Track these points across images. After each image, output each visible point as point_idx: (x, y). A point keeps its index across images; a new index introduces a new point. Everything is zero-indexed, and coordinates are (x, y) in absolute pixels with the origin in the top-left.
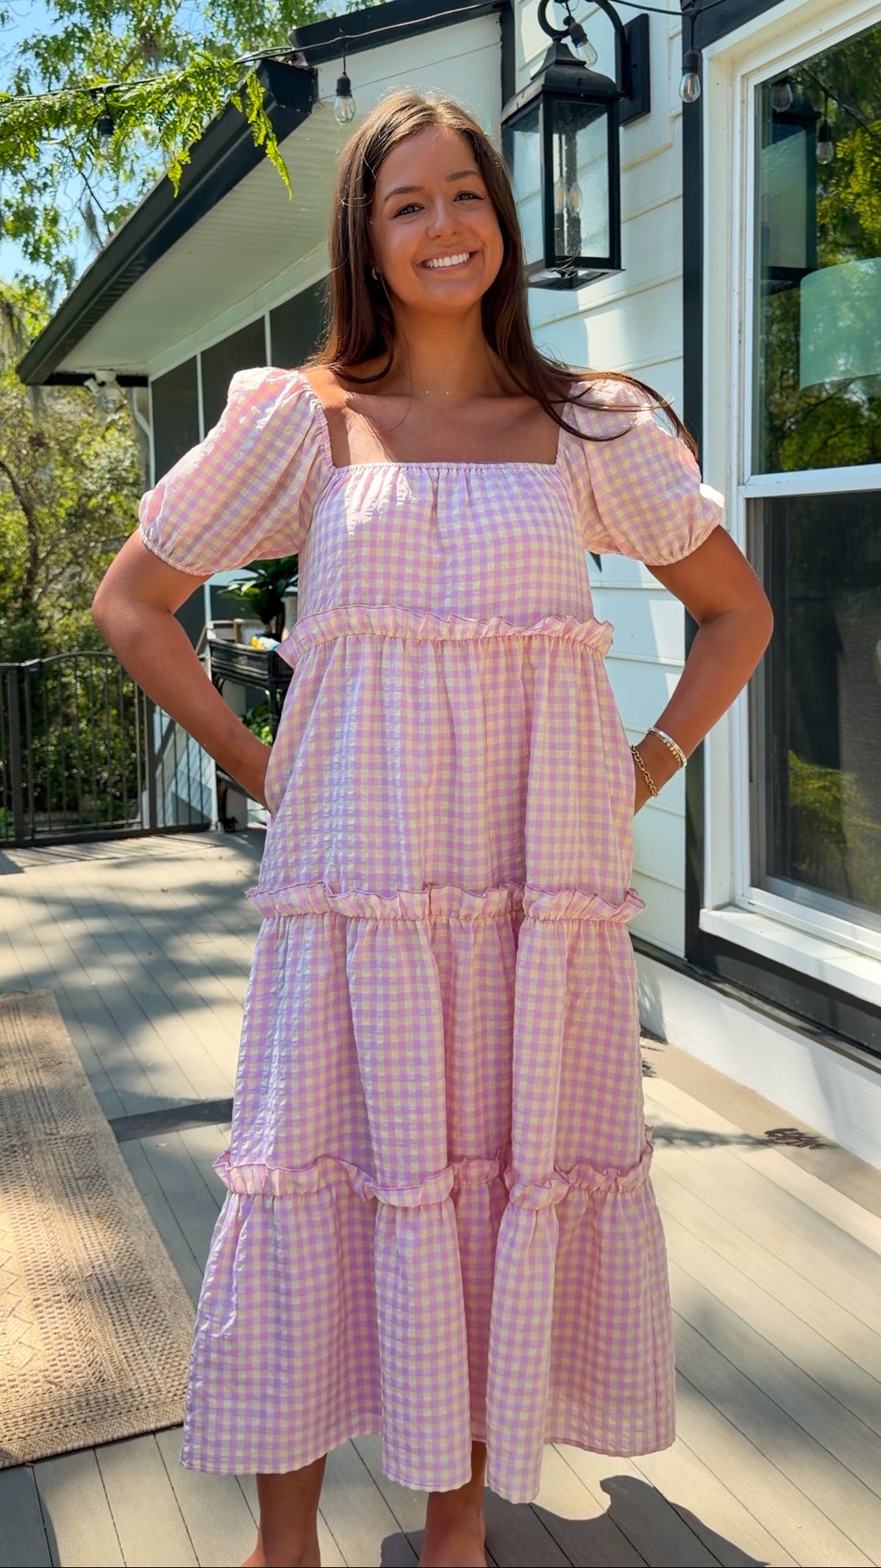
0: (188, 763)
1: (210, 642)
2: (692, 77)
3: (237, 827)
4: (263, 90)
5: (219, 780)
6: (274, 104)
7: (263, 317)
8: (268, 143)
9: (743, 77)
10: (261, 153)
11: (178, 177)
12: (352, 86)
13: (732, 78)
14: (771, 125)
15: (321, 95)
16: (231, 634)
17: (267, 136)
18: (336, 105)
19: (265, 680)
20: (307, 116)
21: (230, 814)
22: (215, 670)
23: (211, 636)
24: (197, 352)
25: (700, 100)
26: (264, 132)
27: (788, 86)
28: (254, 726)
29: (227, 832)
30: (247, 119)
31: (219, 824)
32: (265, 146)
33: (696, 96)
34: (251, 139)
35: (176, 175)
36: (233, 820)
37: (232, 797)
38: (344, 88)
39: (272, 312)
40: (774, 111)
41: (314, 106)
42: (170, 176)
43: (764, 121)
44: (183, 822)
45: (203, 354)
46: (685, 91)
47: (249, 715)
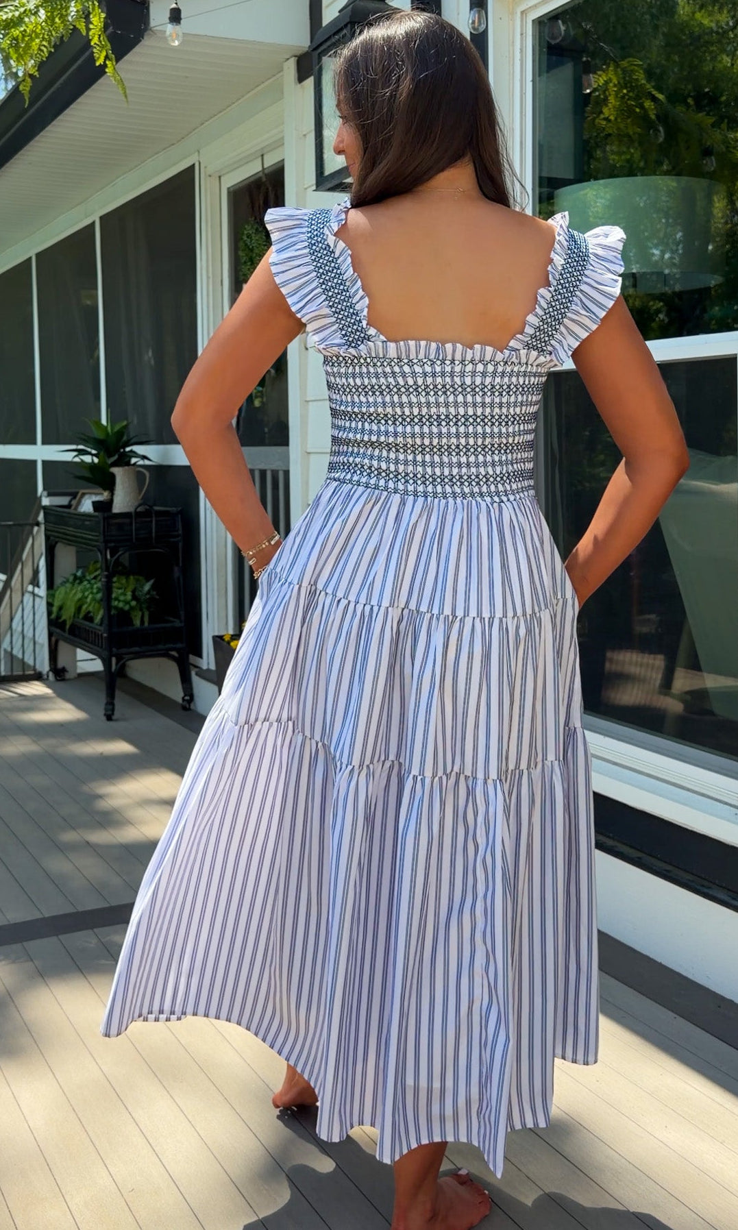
0: (23, 617)
1: (45, 508)
2: (479, 12)
3: (68, 676)
4: (103, 15)
5: (50, 635)
6: (111, 30)
7: (93, 223)
8: (107, 62)
9: (522, 13)
10: (101, 71)
11: (28, 89)
12: (183, 15)
13: (513, 13)
14: (546, 56)
15: (152, 23)
16: (64, 501)
17: (107, 57)
18: (168, 33)
19: (96, 541)
20: (141, 41)
21: (60, 664)
22: (49, 533)
23: (46, 501)
24: (32, 253)
25: (486, 31)
26: (104, 54)
27: (560, 22)
28: (85, 583)
29: (57, 680)
30: (90, 41)
31: (51, 674)
32: (105, 66)
33: (483, 27)
34: (92, 59)
35: (25, 88)
36: (64, 670)
37: (64, 648)
38: (176, 16)
39: (101, 218)
40: (548, 42)
41: (146, 33)
42: (21, 88)
43: (540, 51)
44: (18, 672)
45: (38, 255)
46: (473, 22)
47: (79, 574)
